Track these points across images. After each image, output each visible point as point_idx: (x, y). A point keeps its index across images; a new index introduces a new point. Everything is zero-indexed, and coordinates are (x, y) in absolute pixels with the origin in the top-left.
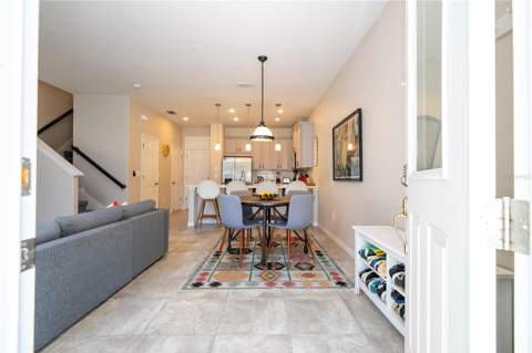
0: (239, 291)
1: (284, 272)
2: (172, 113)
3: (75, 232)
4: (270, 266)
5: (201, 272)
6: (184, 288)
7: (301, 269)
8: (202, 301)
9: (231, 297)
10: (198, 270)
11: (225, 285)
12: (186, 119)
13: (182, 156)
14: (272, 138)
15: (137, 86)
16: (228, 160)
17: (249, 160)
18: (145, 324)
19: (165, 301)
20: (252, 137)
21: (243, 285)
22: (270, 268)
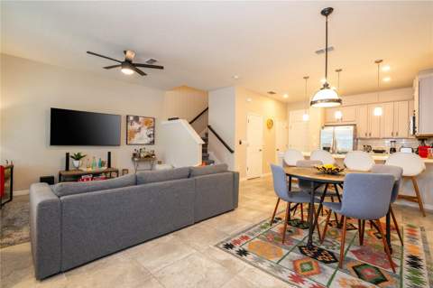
0: (257, 270)
1: (329, 269)
2: (272, 93)
3: (145, 183)
4: (317, 254)
5: (244, 235)
6: (217, 246)
7: (359, 275)
8: (217, 265)
9: (242, 274)
10: (243, 232)
11: (250, 257)
12: (286, 96)
13: (287, 128)
14: (339, 101)
15: (236, 77)
16: (327, 129)
17: (352, 128)
18: (163, 265)
19: (194, 251)
20: (312, 103)
21: (265, 266)
22: (315, 257)
